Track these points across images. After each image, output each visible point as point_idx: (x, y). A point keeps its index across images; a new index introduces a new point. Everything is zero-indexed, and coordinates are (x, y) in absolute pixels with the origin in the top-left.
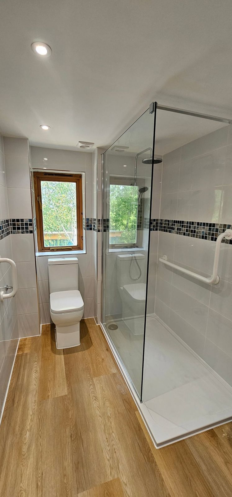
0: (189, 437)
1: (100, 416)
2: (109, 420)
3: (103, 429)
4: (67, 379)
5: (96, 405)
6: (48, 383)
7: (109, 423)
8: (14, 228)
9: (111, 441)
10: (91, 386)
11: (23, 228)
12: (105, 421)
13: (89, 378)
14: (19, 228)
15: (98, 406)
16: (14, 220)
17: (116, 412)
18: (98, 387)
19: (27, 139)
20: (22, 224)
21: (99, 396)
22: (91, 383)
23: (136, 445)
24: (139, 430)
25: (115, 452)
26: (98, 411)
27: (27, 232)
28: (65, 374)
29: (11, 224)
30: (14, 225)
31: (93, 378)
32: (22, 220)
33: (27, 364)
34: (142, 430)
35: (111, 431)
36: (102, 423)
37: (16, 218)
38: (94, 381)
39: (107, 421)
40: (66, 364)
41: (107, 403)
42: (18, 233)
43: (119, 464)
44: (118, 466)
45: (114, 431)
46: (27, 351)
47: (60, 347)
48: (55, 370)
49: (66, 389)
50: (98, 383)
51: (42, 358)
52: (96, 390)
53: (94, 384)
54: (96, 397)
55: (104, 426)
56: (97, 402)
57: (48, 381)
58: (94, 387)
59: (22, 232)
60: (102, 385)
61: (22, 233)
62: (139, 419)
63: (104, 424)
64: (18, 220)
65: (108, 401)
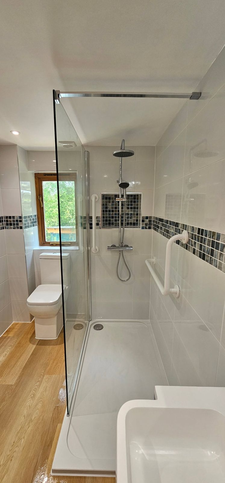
0: (93, 477)
1: (24, 416)
2: (29, 423)
3: (18, 431)
4: (24, 369)
5: (29, 403)
6: (6, 369)
7: (27, 427)
8: (7, 224)
9: (16, 446)
10: (39, 382)
11: (14, 224)
12: (25, 423)
13: (42, 374)
14: (11, 224)
15: (30, 405)
16: (7, 217)
17: (41, 418)
18: (44, 384)
19: (16, 145)
20: (14, 221)
21: (38, 395)
22: (40, 379)
23: (35, 461)
24: (48, 446)
25: (11, 460)
26: (26, 410)
27: (18, 228)
28: (24, 364)
29: (4, 220)
30: (7, 221)
31: (45, 375)
32: (14, 217)
33: (3, 347)
34: (51, 447)
35: (23, 436)
36: (21, 424)
37: (8, 215)
38: (44, 378)
39: (26, 424)
40: (32, 354)
41: (40, 404)
42: (11, 228)
43: (6, 474)
44: (4, 476)
45: (26, 437)
46: (11, 335)
47: (37, 337)
48: (19, 358)
49: (16, 379)
50: (46, 382)
51: (18, 344)
52: (39, 388)
53: (41, 382)
54: (34, 395)
55: (21, 428)
56: (32, 401)
57: (8, 367)
58: (40, 385)
59: (14, 227)
60: (47, 385)
61: (14, 229)
62: (56, 433)
63: (22, 426)
64: (10, 217)
65: (42, 403)
